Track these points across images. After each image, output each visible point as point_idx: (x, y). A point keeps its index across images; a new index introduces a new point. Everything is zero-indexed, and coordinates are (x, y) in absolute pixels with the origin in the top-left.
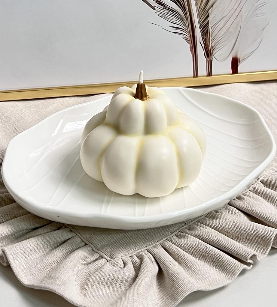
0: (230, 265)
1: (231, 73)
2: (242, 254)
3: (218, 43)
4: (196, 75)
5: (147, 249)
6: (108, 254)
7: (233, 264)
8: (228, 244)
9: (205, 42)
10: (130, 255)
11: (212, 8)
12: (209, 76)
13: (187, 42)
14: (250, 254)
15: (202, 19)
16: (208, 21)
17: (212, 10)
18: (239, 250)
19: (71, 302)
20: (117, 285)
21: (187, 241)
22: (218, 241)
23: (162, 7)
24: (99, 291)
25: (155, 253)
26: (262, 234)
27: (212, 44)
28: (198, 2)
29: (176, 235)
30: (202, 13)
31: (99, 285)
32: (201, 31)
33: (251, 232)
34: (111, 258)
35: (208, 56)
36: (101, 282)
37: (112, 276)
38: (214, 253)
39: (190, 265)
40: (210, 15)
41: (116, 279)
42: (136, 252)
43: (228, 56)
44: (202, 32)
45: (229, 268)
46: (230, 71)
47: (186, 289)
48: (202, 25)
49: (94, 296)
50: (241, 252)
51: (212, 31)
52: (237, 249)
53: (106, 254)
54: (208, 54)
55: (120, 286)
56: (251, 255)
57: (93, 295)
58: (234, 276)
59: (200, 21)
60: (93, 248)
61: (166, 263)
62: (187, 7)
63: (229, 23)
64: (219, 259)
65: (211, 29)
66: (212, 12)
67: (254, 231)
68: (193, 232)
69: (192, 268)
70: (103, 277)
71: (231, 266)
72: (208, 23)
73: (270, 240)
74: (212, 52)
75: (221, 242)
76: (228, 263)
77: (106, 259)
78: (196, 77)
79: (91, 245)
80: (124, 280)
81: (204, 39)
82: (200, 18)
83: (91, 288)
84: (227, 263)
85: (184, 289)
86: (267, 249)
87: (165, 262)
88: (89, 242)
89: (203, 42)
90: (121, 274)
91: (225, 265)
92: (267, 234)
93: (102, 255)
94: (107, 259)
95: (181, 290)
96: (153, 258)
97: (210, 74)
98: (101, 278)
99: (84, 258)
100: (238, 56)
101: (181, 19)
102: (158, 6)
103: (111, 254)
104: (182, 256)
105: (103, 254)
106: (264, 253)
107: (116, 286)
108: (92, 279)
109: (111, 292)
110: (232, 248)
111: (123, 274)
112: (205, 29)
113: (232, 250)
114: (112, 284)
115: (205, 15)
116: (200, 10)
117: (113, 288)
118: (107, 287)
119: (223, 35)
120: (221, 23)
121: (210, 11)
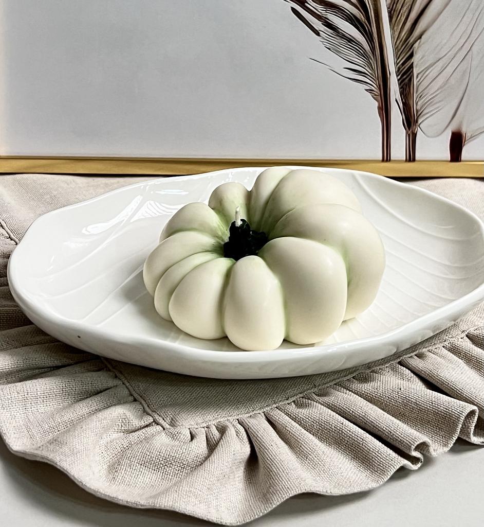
0: (379, 458)
1: (449, 159)
2: (402, 439)
3: (430, 104)
4: (386, 158)
5: (238, 420)
6: (168, 419)
7: (385, 457)
8: (381, 421)
9: (405, 101)
10: (205, 425)
11: (419, 41)
12: (410, 161)
13: (373, 97)
14: (416, 440)
15: (402, 59)
16: (413, 63)
17: (419, 43)
18: (398, 433)
19: (80, 485)
20: (172, 471)
21: (311, 412)
22: (364, 414)
23: (332, 31)
24: (139, 476)
25: (249, 425)
26: (445, 409)
27: (417, 104)
28: (395, 28)
29: (294, 402)
30: (403, 48)
31: (139, 467)
32: (398, 80)
33: (426, 406)
34: (172, 426)
35: (409, 126)
36: (143, 462)
37: (164, 452)
38: (353, 435)
39: (308, 451)
40: (416, 53)
41: (171, 459)
42: (218, 421)
43: (446, 128)
44: (400, 81)
45: (376, 462)
46: (447, 155)
47: (289, 487)
48: (401, 70)
49: (128, 484)
50: (402, 436)
51: (419, 81)
52: (395, 431)
53: (165, 419)
54: (410, 121)
55: (177, 472)
56: (418, 443)
57: (127, 481)
58: (383, 477)
59: (398, 62)
60: (146, 406)
61: (265, 441)
62: (375, 35)
63: (449, 70)
64: (361, 445)
65: (417, 77)
66: (418, 48)
67: (431, 404)
68: (326, 399)
69: (311, 457)
70: (148, 454)
71: (382, 460)
72: (411, 66)
73: (457, 421)
74: (417, 119)
75: (370, 418)
76: (377, 453)
77: (162, 426)
78: (387, 161)
79: (143, 402)
80: (184, 463)
81: (403, 94)
82: (397, 57)
83: (124, 469)
84: (374, 454)
85: (286, 487)
86: (451, 437)
87: (263, 440)
88: (141, 397)
89: (402, 100)
90: (181, 452)
91: (371, 458)
92: (453, 411)
93: (158, 420)
94: (165, 427)
95: (281, 487)
96: (245, 433)
97: (411, 158)
98: (145, 455)
99: (125, 420)
100: (464, 130)
101: (364, 55)
102: (328, 32)
103: (172, 419)
104: (297, 436)
105: (160, 418)
106: (446, 445)
107: (169, 472)
108: (129, 455)
109: (160, 480)
110: (387, 428)
111: (184, 451)
112: (405, 77)
113: (387, 431)
114: (163, 468)
115: (406, 51)
116: (398, 42)
117: (164, 474)
118: (153, 472)
119: (438, 89)
120: (434, 68)
121: (416, 45)
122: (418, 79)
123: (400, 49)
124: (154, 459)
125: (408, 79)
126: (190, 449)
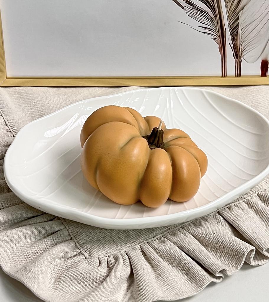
0: (199, 277)
1: (260, 74)
2: (212, 267)
3: (248, 45)
4: (224, 75)
5: (126, 251)
6: (88, 251)
7: (202, 277)
8: (201, 255)
9: (235, 44)
10: (108, 255)
11: (242, 11)
13: (216, 42)
14: (219, 268)
15: (232, 21)
16: (239, 23)
18: (210, 263)
20: (88, 283)
21: (165, 247)
22: (193, 251)
23: (191, 7)
24: (70, 286)
25: (131, 256)
27: (241, 45)
28: (228, 4)
29: (157, 239)
30: (233, 15)
31: (70, 281)
32: (230, 33)
34: (89, 256)
35: (237, 57)
36: (72, 279)
37: (83, 274)
38: (186, 263)
39: (161, 272)
40: (240, 17)
41: (87, 277)
42: (114, 253)
43: (258, 58)
44: (231, 33)
45: (197, 279)
46: (259, 73)
48: (232, 26)
49: (64, 291)
51: (242, 33)
52: (208, 262)
53: (86, 251)
54: (237, 55)
55: (90, 284)
56: (220, 270)
58: (200, 288)
59: (230, 22)
60: (77, 243)
61: (138, 267)
62: (216, 8)
63: (260, 26)
64: (190, 269)
65: (241, 30)
66: (241, 15)
68: (174, 238)
69: (162, 276)
72: (238, 25)
73: (243, 255)
74: (241, 53)
75: (196, 253)
76: (198, 274)
77: (84, 256)
78: (224, 76)
79: (75, 240)
80: (94, 279)
81: (233, 40)
82: (229, 19)
83: (62, 283)
86: (239, 264)
88: (74, 236)
89: (233, 43)
90: (93, 274)
91: (195, 277)
92: (241, 249)
93: (82, 252)
94: (86, 256)
96: (128, 260)
97: (238, 75)
98: (74, 275)
99: (65, 253)
101: (210, 19)
102: (189, 7)
103: (90, 251)
104: (156, 262)
105: (83, 250)
106: (237, 268)
107: (86, 284)
109: (81, 289)
111: (94, 273)
112: (234, 31)
113: (204, 261)
114: (83, 282)
115: (235, 16)
116: (230, 12)
117: (83, 285)
118: (77, 284)
119: (254, 37)
120: (251, 26)
121: (240, 13)
122: (242, 31)
123: (231, 15)
124: (78, 277)
125: (236, 31)
126: (97, 272)
